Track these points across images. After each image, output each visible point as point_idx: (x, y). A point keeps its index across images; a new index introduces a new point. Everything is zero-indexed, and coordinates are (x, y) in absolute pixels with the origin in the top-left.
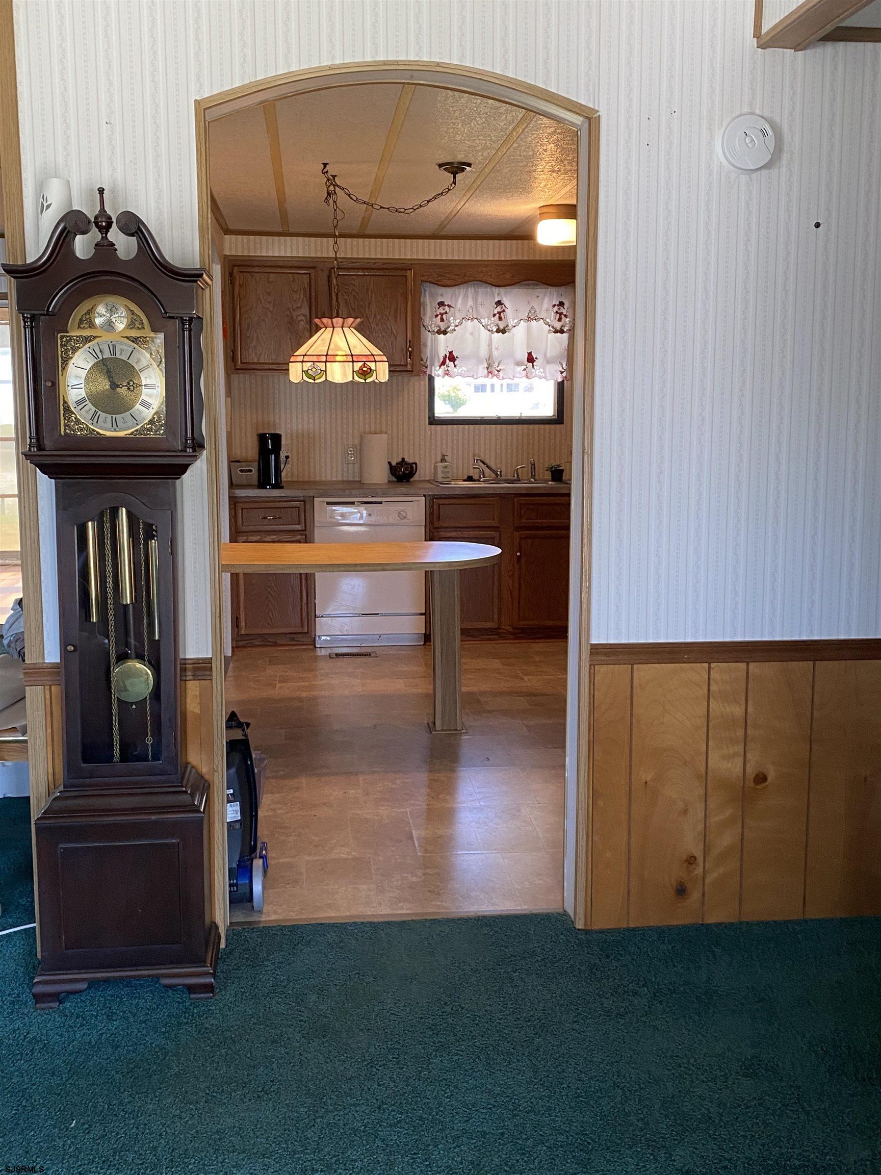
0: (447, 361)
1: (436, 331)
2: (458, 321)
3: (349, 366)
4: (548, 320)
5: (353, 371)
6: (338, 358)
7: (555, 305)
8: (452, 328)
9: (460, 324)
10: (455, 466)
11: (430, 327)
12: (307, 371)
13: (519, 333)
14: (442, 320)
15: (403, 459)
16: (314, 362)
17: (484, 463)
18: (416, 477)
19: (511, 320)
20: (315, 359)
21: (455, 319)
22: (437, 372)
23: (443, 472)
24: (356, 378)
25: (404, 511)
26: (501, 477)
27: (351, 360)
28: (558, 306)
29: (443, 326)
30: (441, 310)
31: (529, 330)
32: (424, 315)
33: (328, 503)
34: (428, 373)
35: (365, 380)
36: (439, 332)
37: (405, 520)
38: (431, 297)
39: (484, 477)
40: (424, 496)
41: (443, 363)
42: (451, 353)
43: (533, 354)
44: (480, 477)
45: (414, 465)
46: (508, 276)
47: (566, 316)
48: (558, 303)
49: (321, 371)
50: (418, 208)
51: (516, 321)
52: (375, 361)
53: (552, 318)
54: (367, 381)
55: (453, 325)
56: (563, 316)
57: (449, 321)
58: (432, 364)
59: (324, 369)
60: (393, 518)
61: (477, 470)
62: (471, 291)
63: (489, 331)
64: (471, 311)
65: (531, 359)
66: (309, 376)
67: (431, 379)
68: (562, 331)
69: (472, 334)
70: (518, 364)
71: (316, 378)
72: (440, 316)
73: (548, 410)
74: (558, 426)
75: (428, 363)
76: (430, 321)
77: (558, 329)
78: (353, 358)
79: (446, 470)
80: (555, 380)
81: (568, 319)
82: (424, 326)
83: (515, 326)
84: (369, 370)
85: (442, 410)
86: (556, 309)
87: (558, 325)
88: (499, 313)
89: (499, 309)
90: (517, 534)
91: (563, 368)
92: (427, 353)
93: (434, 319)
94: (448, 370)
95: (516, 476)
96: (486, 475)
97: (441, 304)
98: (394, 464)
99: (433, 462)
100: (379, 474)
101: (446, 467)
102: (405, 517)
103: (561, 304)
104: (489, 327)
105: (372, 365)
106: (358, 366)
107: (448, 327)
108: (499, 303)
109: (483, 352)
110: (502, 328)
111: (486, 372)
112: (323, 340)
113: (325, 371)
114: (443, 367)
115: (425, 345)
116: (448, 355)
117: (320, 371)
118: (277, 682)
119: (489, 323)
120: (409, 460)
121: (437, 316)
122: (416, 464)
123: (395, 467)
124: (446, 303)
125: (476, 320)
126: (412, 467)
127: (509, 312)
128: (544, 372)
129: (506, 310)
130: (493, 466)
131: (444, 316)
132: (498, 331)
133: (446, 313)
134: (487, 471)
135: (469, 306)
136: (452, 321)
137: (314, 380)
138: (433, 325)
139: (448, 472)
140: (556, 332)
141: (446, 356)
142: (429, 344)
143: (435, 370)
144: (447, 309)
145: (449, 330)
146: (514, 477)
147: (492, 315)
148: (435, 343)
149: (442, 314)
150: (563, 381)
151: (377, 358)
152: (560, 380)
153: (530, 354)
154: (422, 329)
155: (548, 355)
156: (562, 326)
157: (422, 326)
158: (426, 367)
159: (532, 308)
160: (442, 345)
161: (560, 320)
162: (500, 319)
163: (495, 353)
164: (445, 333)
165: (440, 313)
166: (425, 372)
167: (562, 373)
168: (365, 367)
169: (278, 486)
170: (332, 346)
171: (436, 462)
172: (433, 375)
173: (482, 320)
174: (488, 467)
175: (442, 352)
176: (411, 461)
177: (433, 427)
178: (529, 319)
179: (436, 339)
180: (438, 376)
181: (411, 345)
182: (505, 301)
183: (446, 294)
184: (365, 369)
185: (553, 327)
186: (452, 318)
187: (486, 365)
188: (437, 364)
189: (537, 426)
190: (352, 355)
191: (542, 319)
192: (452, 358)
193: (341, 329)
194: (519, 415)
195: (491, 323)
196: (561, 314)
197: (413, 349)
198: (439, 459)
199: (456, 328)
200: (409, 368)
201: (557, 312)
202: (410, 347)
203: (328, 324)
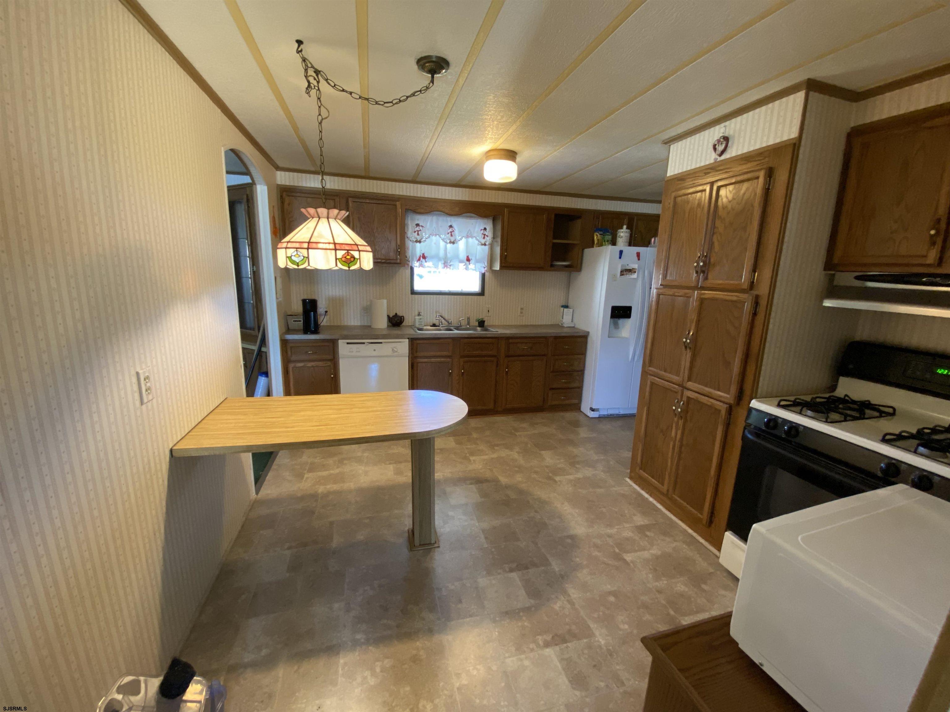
0: (421, 258)
1: (415, 241)
2: (427, 236)
3: (331, 253)
4: (478, 238)
5: (336, 259)
6: (320, 246)
7: (482, 230)
8: (424, 239)
9: (429, 237)
10: (425, 318)
11: (411, 239)
12: (291, 257)
13: (462, 244)
14: (418, 234)
15: (396, 314)
16: (297, 248)
17: (442, 317)
18: (404, 324)
19: (457, 237)
20: (297, 245)
21: (426, 234)
22: (416, 264)
23: (419, 322)
24: (340, 265)
25: (396, 348)
26: (451, 324)
27: (334, 248)
28: (483, 230)
29: (419, 238)
30: (417, 229)
31: (467, 243)
32: (408, 231)
33: (348, 343)
34: (410, 265)
35: (349, 268)
36: (417, 241)
37: (396, 353)
38: (412, 221)
39: (442, 325)
40: (408, 338)
41: (419, 260)
42: (423, 254)
43: (469, 257)
44: (440, 325)
45: (403, 318)
46: (457, 209)
47: (487, 236)
48: (483, 229)
49: (304, 257)
50: (396, 103)
51: (460, 237)
52: (359, 251)
53: (480, 237)
54: (351, 269)
55: (424, 237)
56: (486, 236)
57: (422, 235)
58: (413, 260)
59: (306, 256)
60: (390, 352)
61: (438, 321)
62: (435, 218)
63: (445, 242)
64: (435, 230)
65: (468, 260)
66: (293, 262)
67: (412, 269)
68: (485, 245)
69: (435, 244)
70: (461, 262)
71: (299, 264)
72: (417, 232)
73: (476, 288)
74: (481, 297)
75: (410, 259)
76: (411, 233)
77: (483, 243)
78: (336, 247)
79: (421, 321)
80: (480, 272)
81: (488, 238)
82: (407, 237)
83: (459, 241)
84: (352, 259)
85: (419, 286)
86: (482, 231)
87: (483, 241)
88: (451, 232)
89: (451, 230)
90: (462, 360)
91: (485, 265)
92: (409, 253)
93: (414, 234)
94: (422, 264)
95: (459, 324)
96: (443, 323)
97: (418, 225)
98: (391, 316)
99: (413, 315)
100: (382, 323)
101: (421, 319)
102: (396, 352)
103: (485, 229)
104: (445, 240)
105: (356, 254)
106: (340, 254)
107: (422, 239)
108: (451, 226)
109: (442, 253)
110: (452, 241)
111: (443, 266)
112: (308, 228)
113: (308, 258)
114: (419, 262)
115: (408, 249)
116: (422, 255)
117: (302, 258)
118: (306, 472)
119: (445, 237)
120: (400, 314)
121: (415, 232)
122: (403, 317)
123: (392, 318)
124: (420, 225)
125: (438, 236)
126: (401, 319)
127: (456, 232)
128: (475, 267)
129: (455, 231)
130: (446, 318)
131: (419, 232)
132: (451, 242)
133: (420, 230)
134: (443, 321)
135: (433, 227)
136: (424, 235)
137: (298, 266)
138: (413, 238)
139: (422, 322)
140: (482, 245)
141: (420, 256)
142: (410, 248)
143: (414, 263)
144: (421, 228)
145: (422, 240)
146: (458, 324)
147: (447, 233)
148: (414, 248)
149: (418, 231)
150: (485, 273)
151: (361, 248)
152: (483, 272)
153: (468, 257)
154: (406, 239)
155: (477, 258)
156: (485, 242)
157: (406, 237)
158: (409, 262)
159: (469, 230)
160: (419, 249)
161: (484, 238)
162: (452, 235)
163: (449, 255)
164: (420, 242)
165: (417, 230)
166: (408, 265)
167: (485, 268)
168: (348, 255)
169: (316, 331)
170: (315, 234)
171: (415, 316)
172: (413, 266)
173: (441, 236)
174: (444, 319)
175: (418, 253)
176: (401, 315)
177: (413, 296)
178: (467, 237)
179: (415, 246)
180: (416, 267)
181: (400, 248)
182: (454, 225)
183: (421, 219)
184: (348, 257)
185: (480, 242)
186: (424, 234)
187: (443, 262)
188: (415, 260)
189: (470, 297)
190: (335, 244)
191: (475, 237)
192: (424, 257)
193: (326, 220)
194: (461, 290)
195: (446, 238)
196: (485, 235)
197: (401, 250)
198: (417, 313)
199: (426, 240)
200: (398, 261)
201: (483, 234)
202: (399, 249)
203: (314, 215)
